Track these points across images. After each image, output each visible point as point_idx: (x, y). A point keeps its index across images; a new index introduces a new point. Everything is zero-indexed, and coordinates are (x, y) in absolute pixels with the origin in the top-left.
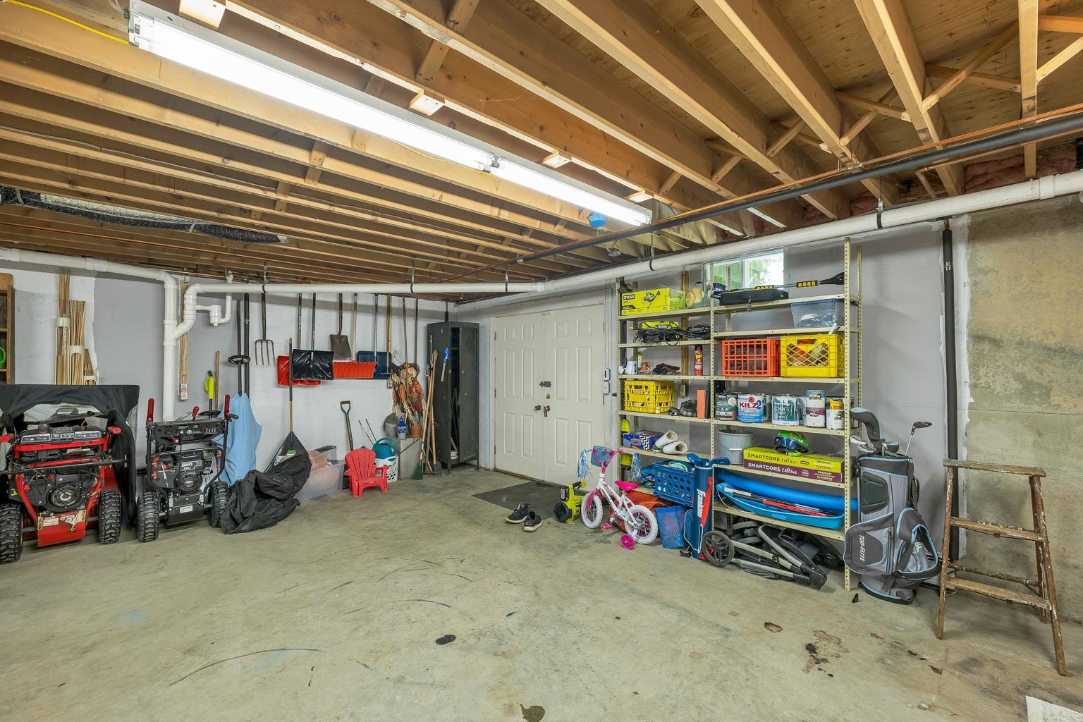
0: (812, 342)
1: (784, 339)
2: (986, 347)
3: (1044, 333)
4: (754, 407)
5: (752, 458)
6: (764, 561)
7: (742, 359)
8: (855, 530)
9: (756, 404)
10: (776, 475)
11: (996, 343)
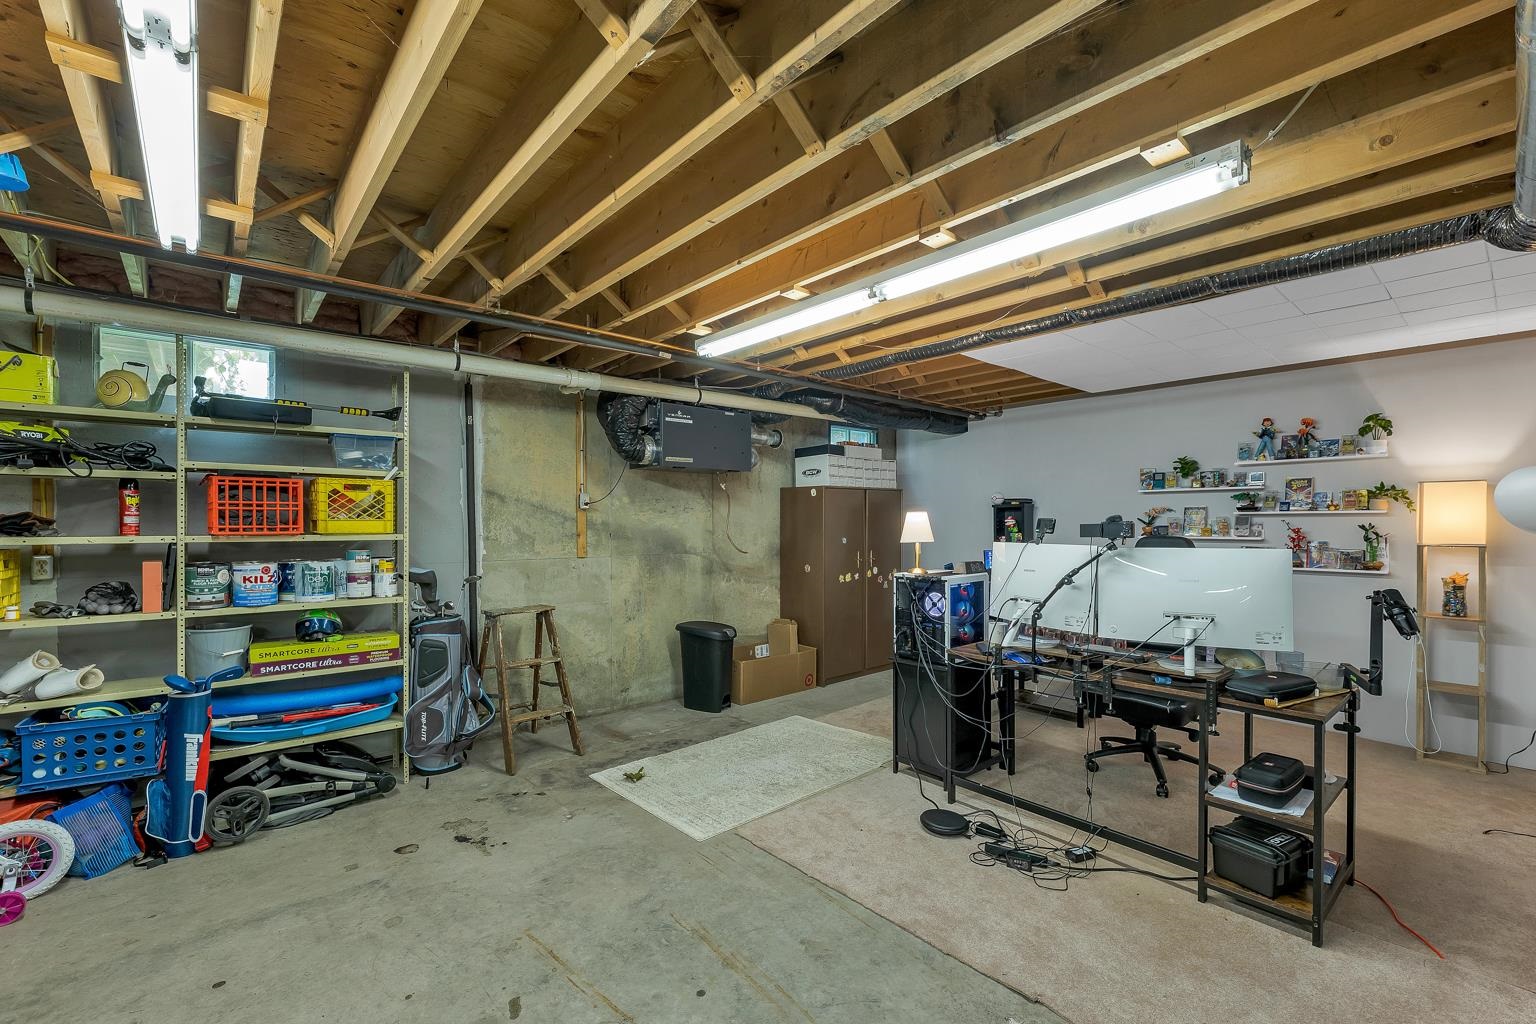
0: (364, 488)
1: (323, 481)
2: (495, 501)
3: (532, 492)
4: (270, 581)
5: (264, 660)
6: (311, 796)
7: (255, 508)
8: (417, 709)
9: (272, 576)
10: (308, 674)
11: (502, 499)
